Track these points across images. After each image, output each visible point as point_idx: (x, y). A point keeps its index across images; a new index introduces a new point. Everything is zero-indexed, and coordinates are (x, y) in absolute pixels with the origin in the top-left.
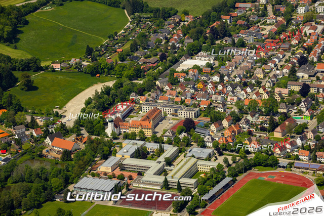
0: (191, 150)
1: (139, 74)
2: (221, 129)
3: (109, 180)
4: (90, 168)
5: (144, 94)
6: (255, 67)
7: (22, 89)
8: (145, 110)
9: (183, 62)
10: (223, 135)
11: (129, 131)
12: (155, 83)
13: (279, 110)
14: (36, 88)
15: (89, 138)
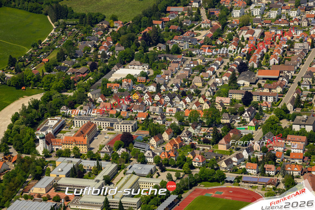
0: (131, 167)
1: (68, 85)
2: (161, 143)
3: (44, 203)
4: (22, 190)
5: (75, 107)
6: (193, 75)
8: (78, 125)
9: (115, 71)
10: (164, 149)
11: (62, 148)
12: (87, 95)
13: (222, 121)
15: (19, 157)
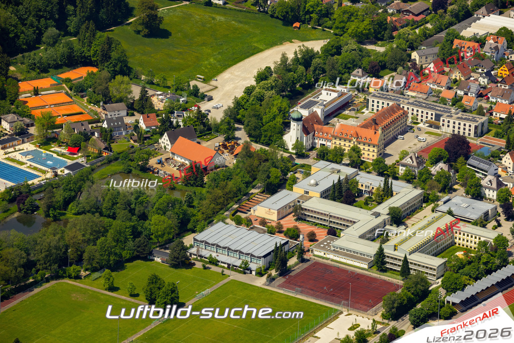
0: (449, 200)
1: (380, 32)
3: (267, 236)
4: (236, 206)
5: (381, 74)
7: (138, 32)
8: (375, 108)
9: (479, 19)
11: (330, 145)
12: (410, 56)
14: (165, 34)
15: (247, 147)
